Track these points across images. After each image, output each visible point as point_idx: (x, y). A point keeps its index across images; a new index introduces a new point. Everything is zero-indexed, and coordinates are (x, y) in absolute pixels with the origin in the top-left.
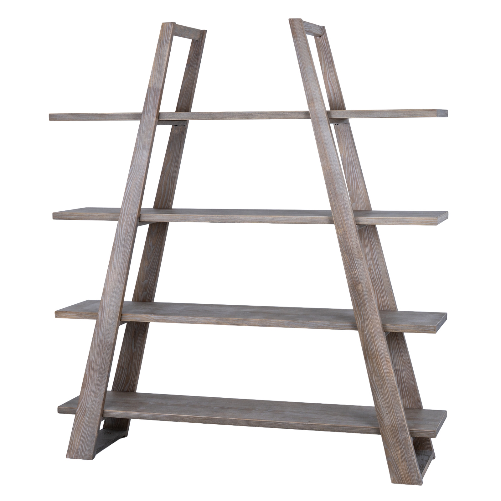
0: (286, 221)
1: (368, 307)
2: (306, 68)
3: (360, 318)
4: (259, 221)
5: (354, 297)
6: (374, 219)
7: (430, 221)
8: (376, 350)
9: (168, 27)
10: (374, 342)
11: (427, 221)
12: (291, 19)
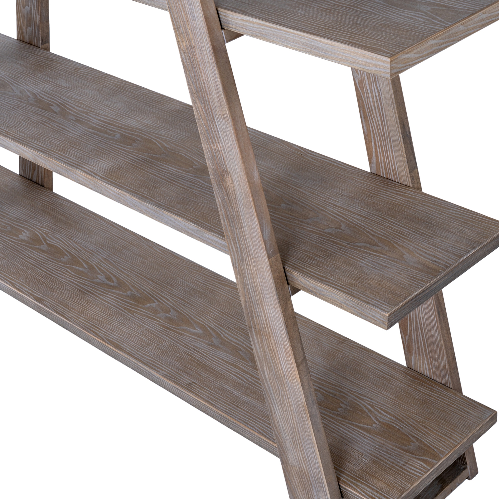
1: (246, 230)
3: (235, 247)
5: (221, 199)
6: (256, 26)
7: (373, 62)
8: (266, 320)
10: (262, 305)
11: (368, 60)
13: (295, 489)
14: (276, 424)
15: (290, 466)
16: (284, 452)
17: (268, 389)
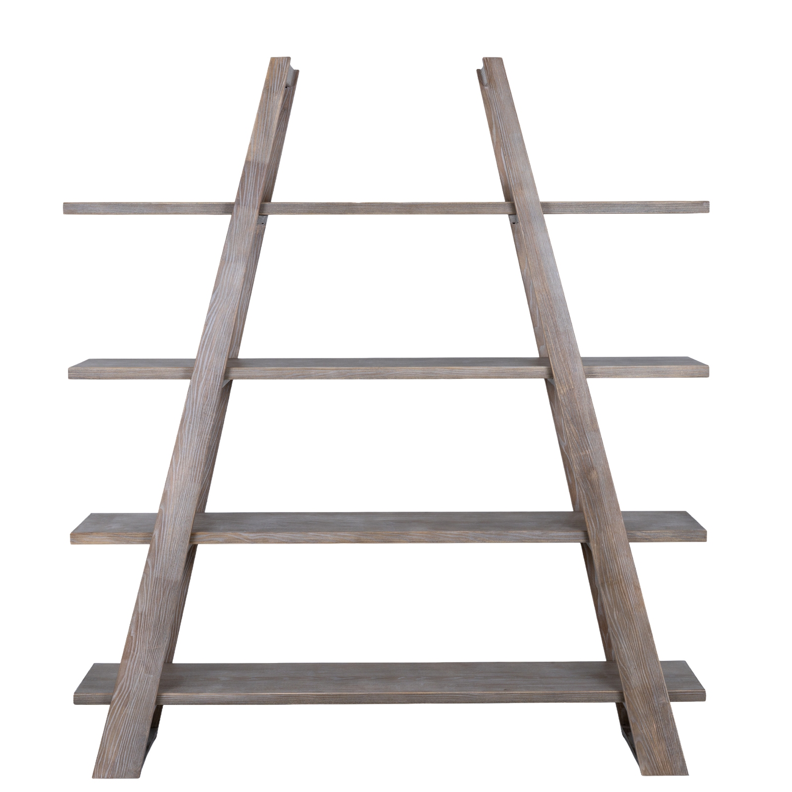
0: (471, 374)
1: (606, 506)
2: (510, 136)
3: (594, 523)
4: (427, 375)
5: (585, 490)
8: (619, 570)
9: (282, 64)
10: (616, 559)
12: (486, 58)
13: (637, 709)
14: (622, 657)
15: (633, 689)
16: (628, 679)
17: (616, 629)
